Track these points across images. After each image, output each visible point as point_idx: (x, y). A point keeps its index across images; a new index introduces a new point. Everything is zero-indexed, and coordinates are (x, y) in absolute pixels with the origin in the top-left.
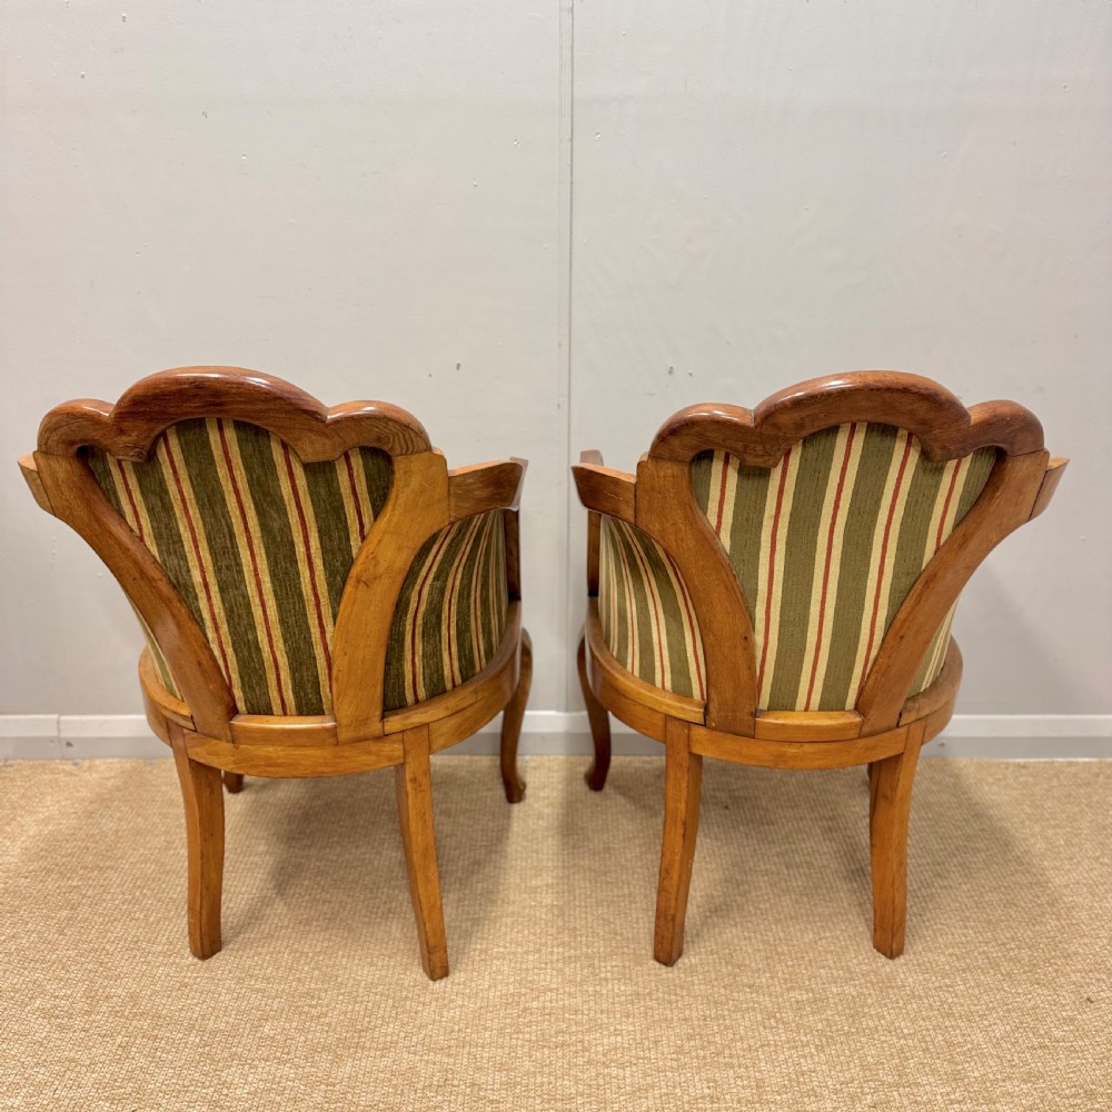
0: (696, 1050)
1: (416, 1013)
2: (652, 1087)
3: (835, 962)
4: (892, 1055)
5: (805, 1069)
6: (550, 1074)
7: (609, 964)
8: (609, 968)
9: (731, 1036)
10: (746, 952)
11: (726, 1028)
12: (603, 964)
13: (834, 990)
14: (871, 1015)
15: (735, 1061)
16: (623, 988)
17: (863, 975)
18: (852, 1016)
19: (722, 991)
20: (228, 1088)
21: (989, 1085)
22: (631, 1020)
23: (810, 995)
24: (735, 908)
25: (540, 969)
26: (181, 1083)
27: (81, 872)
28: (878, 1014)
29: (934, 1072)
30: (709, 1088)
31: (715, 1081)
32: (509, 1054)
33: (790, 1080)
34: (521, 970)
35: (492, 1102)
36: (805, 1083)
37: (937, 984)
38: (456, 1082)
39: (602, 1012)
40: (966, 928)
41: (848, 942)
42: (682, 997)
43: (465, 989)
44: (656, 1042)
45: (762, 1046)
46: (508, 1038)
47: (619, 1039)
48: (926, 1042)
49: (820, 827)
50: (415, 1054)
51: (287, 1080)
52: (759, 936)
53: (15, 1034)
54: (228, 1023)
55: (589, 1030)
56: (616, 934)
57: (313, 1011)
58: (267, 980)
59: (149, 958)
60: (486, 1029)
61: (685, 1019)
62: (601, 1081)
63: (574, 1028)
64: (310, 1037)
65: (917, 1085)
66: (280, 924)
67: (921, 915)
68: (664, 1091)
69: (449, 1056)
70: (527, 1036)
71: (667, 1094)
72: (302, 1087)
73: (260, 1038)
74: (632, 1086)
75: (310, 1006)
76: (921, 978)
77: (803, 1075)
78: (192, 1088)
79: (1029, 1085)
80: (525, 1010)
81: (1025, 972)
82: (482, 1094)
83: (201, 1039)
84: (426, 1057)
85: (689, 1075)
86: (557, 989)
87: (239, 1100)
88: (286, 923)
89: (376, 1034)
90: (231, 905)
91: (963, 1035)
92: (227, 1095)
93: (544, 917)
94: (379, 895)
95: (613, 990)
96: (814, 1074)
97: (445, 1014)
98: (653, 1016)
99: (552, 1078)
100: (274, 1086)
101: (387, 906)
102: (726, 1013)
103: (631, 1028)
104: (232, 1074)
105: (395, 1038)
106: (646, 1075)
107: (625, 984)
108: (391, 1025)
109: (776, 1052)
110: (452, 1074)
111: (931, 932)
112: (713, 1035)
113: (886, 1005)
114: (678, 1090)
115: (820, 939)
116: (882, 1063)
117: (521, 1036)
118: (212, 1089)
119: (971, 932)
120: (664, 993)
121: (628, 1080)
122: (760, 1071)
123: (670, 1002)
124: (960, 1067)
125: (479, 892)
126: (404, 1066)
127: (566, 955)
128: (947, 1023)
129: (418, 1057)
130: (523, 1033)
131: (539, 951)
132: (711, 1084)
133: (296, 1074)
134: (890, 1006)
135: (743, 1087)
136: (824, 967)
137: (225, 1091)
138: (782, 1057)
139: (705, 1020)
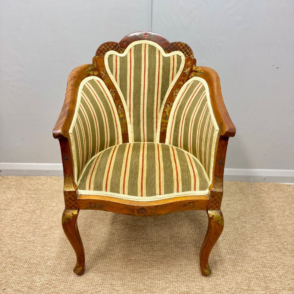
0: (183, 275)
2: (168, 287)
3: (229, 247)
4: (246, 280)
5: (218, 283)
6: (136, 282)
8: (157, 247)
9: (194, 271)
12: (155, 245)
13: (228, 257)
14: (240, 266)
17: (237, 252)
18: (234, 266)
20: (35, 283)
21: (278, 291)
22: (163, 264)
23: (221, 258)
24: (198, 228)
25: (135, 246)
26: (20, 280)
28: (242, 265)
29: (260, 286)
31: (188, 286)
32: (123, 274)
33: (213, 287)
34: (129, 246)
35: (117, 290)
36: (217, 288)
37: (261, 256)
38: (106, 283)
39: (154, 261)
40: (271, 237)
41: (233, 241)
42: (180, 257)
43: (111, 252)
44: (170, 272)
46: (123, 269)
48: (257, 275)
49: (225, 203)
50: (94, 273)
51: (53, 280)
54: (37, 261)
55: (149, 267)
56: (160, 236)
57: (64, 257)
58: (51, 247)
59: (16, 239)
60: (117, 266)
61: (180, 265)
62: (152, 285)
64: (62, 266)
65: (254, 290)
66: (57, 229)
67: (256, 233)
68: (172, 289)
69: (105, 274)
71: (173, 290)
72: (58, 283)
73: (47, 266)
74: (162, 287)
75: (63, 256)
76: (256, 254)
77: (217, 285)
78: (23, 282)
79: (291, 292)
80: (130, 260)
81: (289, 253)
82: (114, 288)
83: (29, 266)
84: (97, 275)
85: (180, 284)
86: (140, 253)
87: (37, 287)
90: (43, 222)
91: (269, 274)
92: (34, 285)
94: (88, 221)
95: (158, 254)
96: (221, 285)
97: (105, 260)
98: (170, 263)
100: (49, 282)
101: (90, 224)
102: (193, 263)
103: (163, 267)
104: (36, 278)
106: (166, 283)
107: (162, 252)
110: (105, 280)
111: (259, 239)
112: (189, 271)
113: (244, 263)
115: (224, 239)
116: (243, 282)
117: (128, 269)
118: (30, 283)
119: (272, 239)
120: (174, 256)
121: (161, 285)
123: (176, 259)
124: (268, 285)
125: (119, 220)
127: (144, 242)
128: (264, 270)
130: (129, 267)
131: (136, 240)
132: (187, 287)
133: (56, 278)
134: (246, 263)
135: (197, 289)
136: (225, 249)
139: (186, 265)
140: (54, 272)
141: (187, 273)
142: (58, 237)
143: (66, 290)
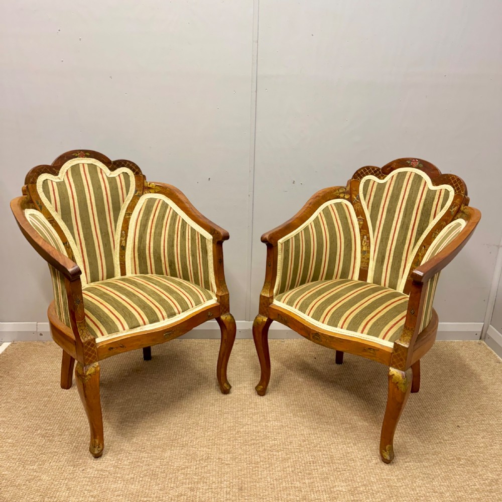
0: (306, 445)
1: (195, 433)
2: (290, 458)
5: (349, 451)
6: (249, 454)
7: (270, 415)
10: (325, 410)
11: (318, 437)
12: (268, 415)
15: (322, 449)
16: (276, 424)
19: (316, 424)
22: (280, 435)
23: (351, 426)
25: (243, 417)
27: (51, 384)
30: (312, 458)
31: (314, 456)
32: (233, 448)
34: (235, 417)
35: (227, 464)
36: (349, 456)
38: (212, 458)
39: (269, 432)
42: (300, 427)
44: (291, 443)
45: (332, 444)
46: (232, 442)
47: (276, 442)
50: (195, 448)
51: (144, 458)
52: (329, 405)
53: (31, 443)
55: (263, 439)
57: (153, 433)
60: (223, 439)
61: (302, 435)
62: (270, 457)
63: (258, 438)
64: (152, 442)
68: (294, 459)
69: (209, 449)
70: (239, 441)
72: (151, 460)
74: (282, 458)
77: (348, 453)
80: (238, 432)
82: (223, 462)
84: (199, 449)
85: (304, 454)
86: (250, 424)
87: (126, 465)
88: (139, 402)
89: (179, 441)
93: (243, 398)
95: (272, 424)
96: (352, 453)
97: (206, 434)
98: (288, 434)
99: (250, 456)
100: (139, 460)
102: (317, 432)
103: (280, 438)
104: (122, 456)
105: (187, 443)
106: (287, 454)
108: (185, 438)
109: (337, 445)
110: (211, 455)
112: (313, 440)
114: (300, 459)
121: (280, 456)
122: (332, 452)
123: (295, 429)
126: (191, 452)
127: (253, 412)
129: (196, 449)
130: (238, 440)
131: (242, 411)
135: (325, 458)
137: (120, 462)
138: (340, 447)
139: (309, 435)
140: (144, 449)
141: (311, 443)
142: (140, 410)
143: (164, 467)
